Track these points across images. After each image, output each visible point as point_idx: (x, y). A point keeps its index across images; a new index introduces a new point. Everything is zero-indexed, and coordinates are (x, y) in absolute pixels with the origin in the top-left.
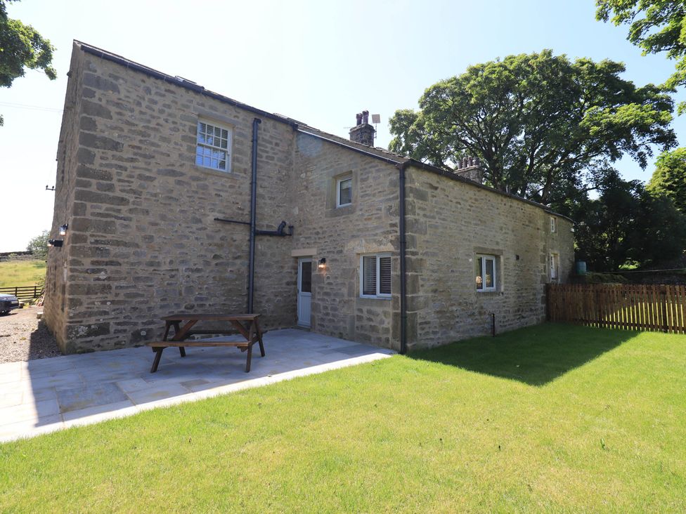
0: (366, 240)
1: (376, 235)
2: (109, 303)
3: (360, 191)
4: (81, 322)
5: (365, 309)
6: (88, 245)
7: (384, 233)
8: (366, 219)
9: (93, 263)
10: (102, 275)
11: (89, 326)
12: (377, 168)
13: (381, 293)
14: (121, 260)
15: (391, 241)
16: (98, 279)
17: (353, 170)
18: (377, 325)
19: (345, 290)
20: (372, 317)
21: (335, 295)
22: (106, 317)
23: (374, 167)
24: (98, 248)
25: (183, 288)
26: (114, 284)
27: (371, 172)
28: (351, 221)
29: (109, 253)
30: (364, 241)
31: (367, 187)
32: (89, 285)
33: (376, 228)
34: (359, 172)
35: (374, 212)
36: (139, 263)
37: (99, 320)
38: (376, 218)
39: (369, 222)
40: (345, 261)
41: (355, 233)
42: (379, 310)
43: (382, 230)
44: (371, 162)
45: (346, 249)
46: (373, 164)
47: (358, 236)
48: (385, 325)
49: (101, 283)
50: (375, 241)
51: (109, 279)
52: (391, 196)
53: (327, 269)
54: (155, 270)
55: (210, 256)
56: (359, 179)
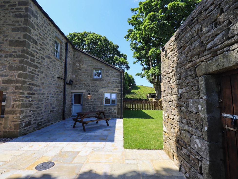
0: (108, 89)
1: (112, 88)
2: (31, 111)
3: (105, 75)
4: (23, 121)
5: (107, 108)
6: (27, 86)
7: (115, 88)
8: (108, 83)
9: (28, 94)
10: (30, 99)
11: (26, 122)
12: (112, 70)
13: (112, 103)
14: (35, 92)
15: (117, 90)
16: (29, 101)
17: (102, 68)
18: (112, 112)
19: (99, 103)
20: (110, 110)
21: (95, 105)
22: (31, 118)
23: (111, 69)
24: (30, 87)
25: (50, 104)
26: (33, 103)
27: (110, 71)
28: (102, 83)
29: (32, 89)
30: (107, 89)
31: (108, 74)
32: (27, 104)
33: (112, 86)
34: (105, 70)
35: (111, 82)
36: (40, 94)
37: (28, 119)
38: (111, 83)
39: (109, 84)
40: (99, 94)
41: (103, 87)
42: (113, 108)
43: (114, 87)
44: (110, 68)
45: (100, 91)
46: (110, 69)
47: (105, 88)
48: (115, 112)
49: (30, 102)
50: (111, 89)
51: (32, 101)
52: (117, 78)
53: (90, 97)
54: (44, 97)
55: (56, 91)
56: (105, 71)
